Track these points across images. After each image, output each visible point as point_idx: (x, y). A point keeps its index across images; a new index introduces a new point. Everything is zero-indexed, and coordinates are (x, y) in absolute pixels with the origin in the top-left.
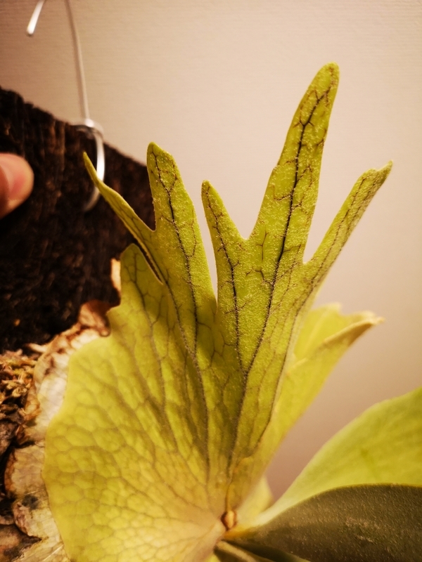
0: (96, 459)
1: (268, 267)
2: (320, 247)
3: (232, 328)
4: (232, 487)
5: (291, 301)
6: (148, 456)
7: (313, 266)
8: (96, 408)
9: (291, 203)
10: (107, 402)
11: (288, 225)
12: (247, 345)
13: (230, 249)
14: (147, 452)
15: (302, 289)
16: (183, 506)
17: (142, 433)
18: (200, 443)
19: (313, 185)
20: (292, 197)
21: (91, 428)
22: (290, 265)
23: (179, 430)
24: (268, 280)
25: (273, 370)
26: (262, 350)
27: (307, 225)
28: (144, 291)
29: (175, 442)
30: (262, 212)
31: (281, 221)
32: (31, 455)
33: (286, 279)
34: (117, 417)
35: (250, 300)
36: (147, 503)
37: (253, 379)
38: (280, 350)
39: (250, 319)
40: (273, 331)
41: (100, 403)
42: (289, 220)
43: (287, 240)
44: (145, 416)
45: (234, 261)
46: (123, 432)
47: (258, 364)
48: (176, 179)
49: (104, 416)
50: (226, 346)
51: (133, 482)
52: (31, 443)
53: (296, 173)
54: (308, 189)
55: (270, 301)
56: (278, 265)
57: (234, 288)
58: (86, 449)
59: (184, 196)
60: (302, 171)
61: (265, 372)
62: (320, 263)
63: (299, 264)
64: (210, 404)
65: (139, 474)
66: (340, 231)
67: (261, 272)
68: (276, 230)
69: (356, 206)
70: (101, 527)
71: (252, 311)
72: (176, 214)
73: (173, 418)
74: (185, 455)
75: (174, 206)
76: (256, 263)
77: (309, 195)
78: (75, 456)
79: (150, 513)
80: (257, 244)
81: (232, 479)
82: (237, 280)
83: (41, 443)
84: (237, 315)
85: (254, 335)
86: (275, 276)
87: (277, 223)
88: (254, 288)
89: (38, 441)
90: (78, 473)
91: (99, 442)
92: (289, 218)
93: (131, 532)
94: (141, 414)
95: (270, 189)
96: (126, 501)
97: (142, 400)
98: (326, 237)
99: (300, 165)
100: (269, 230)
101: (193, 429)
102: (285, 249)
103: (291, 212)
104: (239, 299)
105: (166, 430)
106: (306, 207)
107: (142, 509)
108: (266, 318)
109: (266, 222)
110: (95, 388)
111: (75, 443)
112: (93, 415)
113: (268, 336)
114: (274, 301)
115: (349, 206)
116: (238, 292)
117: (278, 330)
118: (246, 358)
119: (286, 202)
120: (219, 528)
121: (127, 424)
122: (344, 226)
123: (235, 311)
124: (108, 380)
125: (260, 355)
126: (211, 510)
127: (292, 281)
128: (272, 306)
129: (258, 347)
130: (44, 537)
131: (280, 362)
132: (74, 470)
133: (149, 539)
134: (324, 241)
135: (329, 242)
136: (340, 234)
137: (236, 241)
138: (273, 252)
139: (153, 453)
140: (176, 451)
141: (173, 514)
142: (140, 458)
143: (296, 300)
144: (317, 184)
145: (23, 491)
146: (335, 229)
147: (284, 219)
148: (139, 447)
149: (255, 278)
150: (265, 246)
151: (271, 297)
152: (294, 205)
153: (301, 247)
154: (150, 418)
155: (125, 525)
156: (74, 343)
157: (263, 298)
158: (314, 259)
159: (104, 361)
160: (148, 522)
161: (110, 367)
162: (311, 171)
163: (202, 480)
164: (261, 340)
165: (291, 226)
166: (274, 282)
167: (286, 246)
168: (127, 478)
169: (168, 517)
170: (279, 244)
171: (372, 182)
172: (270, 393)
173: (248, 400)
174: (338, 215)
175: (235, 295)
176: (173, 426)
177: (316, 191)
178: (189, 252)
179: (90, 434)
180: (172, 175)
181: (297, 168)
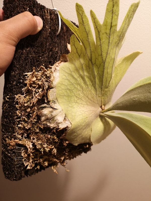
0: (68, 92)
1: (108, 31)
2: (122, 26)
3: (100, 50)
4: (103, 97)
5: (115, 42)
6: (81, 90)
7: (120, 31)
8: (67, 79)
9: (113, 12)
10: (70, 78)
11: (112, 19)
12: (104, 55)
13: (98, 27)
14: (81, 89)
15: (118, 39)
16: (91, 102)
17: (79, 84)
18: (94, 85)
19: (118, 7)
20: (113, 11)
21: (66, 84)
22: (114, 31)
23: (88, 82)
24: (108, 35)
25: (111, 63)
26: (108, 56)
27: (117, 19)
28: (77, 48)
29: (87, 85)
30: (106, 16)
31: (110, 18)
32: (53, 91)
33: (113, 35)
34: (73, 81)
35: (104, 41)
36: (82, 101)
37: (106, 65)
38: (113, 57)
39: (105, 47)
40: (110, 51)
41: (68, 78)
42: (112, 18)
43: (112, 23)
44: (80, 80)
45: (99, 31)
46: (74, 84)
47: (107, 60)
48: (83, 12)
49: (69, 81)
50: (99, 56)
51: (78, 96)
52: (52, 88)
53: (113, 4)
54: (116, 8)
55: (109, 41)
56: (110, 31)
57: (100, 38)
58: (66, 89)
59: (86, 16)
60: (115, 3)
61: (109, 63)
62: (122, 30)
63: (116, 30)
64: (96, 74)
65: (79, 94)
66: (126, 21)
67: (106, 33)
68: (109, 21)
69: (130, 14)
70: (71, 107)
71: (105, 44)
72: (84, 22)
73: (87, 79)
74: (90, 88)
75: (83, 20)
76: (105, 31)
77: (117, 10)
78: (63, 91)
79: (83, 103)
80: (105, 25)
81: (103, 95)
82: (100, 36)
83: (55, 88)
84: (101, 46)
85: (106, 51)
86: (110, 34)
87: (109, 19)
88: (105, 38)
89: (54, 88)
90: (65, 95)
91: (69, 88)
92: (112, 17)
93: (79, 108)
94: (78, 79)
95: (107, 9)
96: (76, 101)
97: (78, 76)
98: (123, 23)
99: (114, 2)
100: (107, 21)
101: (92, 81)
102: (112, 26)
103: (113, 15)
104: (101, 42)
105: (85, 83)
106: (116, 14)
107: (81, 103)
108: (108, 46)
109: (107, 18)
110: (67, 75)
111: (63, 88)
112: (66, 81)
113: (109, 52)
114: (110, 42)
115: (128, 14)
116: (101, 40)
117: (112, 50)
118: (104, 58)
119: (111, 12)
120: (100, 109)
121: (75, 82)
122: (128, 20)
123: (101, 45)
124: (69, 72)
125: (107, 57)
126: (98, 104)
127: (115, 36)
128: (110, 43)
129: (107, 55)
130: (58, 109)
131: (113, 60)
132: (63, 94)
133: (83, 109)
134: (122, 24)
135: (124, 24)
136: (126, 22)
137: (100, 25)
138: (109, 27)
139: (82, 88)
140: (88, 88)
141: (89, 104)
142: (79, 90)
143: (116, 42)
144: (119, 7)
145: (52, 100)
146: (125, 21)
147: (111, 17)
148: (79, 88)
149: (105, 35)
150: (107, 25)
151: (109, 40)
152: (113, 13)
153: (116, 25)
154: (81, 80)
155: (77, 106)
156: (60, 65)
157: (107, 41)
158: (120, 29)
159: (68, 68)
160: (82, 105)
161: (70, 69)
162: (117, 3)
163: (95, 95)
164: (107, 53)
165: (113, 19)
166: (110, 35)
167: (112, 25)
168: (76, 95)
169: (87, 104)
170: (110, 24)
171: (134, 6)
172: (111, 69)
173: (105, 71)
174: (126, 17)
175: (100, 40)
176: (87, 81)
177: (119, 9)
178: (88, 32)
179: (66, 86)
180: (82, 11)
181: (113, 3)
